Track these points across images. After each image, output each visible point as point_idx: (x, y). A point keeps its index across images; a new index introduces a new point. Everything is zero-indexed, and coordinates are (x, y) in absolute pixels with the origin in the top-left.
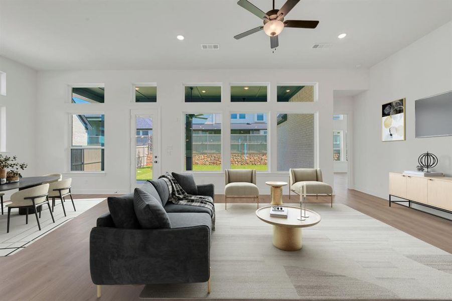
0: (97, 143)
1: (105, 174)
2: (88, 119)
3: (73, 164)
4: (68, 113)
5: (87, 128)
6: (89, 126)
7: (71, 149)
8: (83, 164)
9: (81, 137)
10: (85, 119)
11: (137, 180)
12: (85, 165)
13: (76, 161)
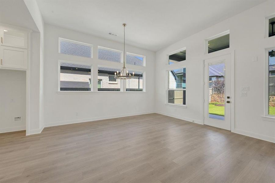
0: (181, 87)
1: (186, 107)
2: (177, 75)
3: (170, 99)
4: (167, 71)
5: (176, 79)
6: (177, 78)
7: (169, 91)
8: (174, 99)
9: (173, 84)
10: (175, 75)
11: (210, 114)
12: (175, 100)
13: (171, 97)
